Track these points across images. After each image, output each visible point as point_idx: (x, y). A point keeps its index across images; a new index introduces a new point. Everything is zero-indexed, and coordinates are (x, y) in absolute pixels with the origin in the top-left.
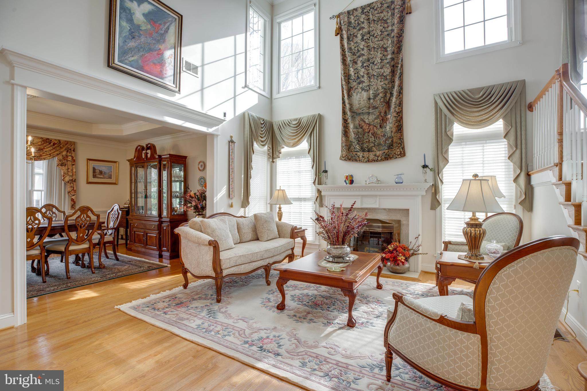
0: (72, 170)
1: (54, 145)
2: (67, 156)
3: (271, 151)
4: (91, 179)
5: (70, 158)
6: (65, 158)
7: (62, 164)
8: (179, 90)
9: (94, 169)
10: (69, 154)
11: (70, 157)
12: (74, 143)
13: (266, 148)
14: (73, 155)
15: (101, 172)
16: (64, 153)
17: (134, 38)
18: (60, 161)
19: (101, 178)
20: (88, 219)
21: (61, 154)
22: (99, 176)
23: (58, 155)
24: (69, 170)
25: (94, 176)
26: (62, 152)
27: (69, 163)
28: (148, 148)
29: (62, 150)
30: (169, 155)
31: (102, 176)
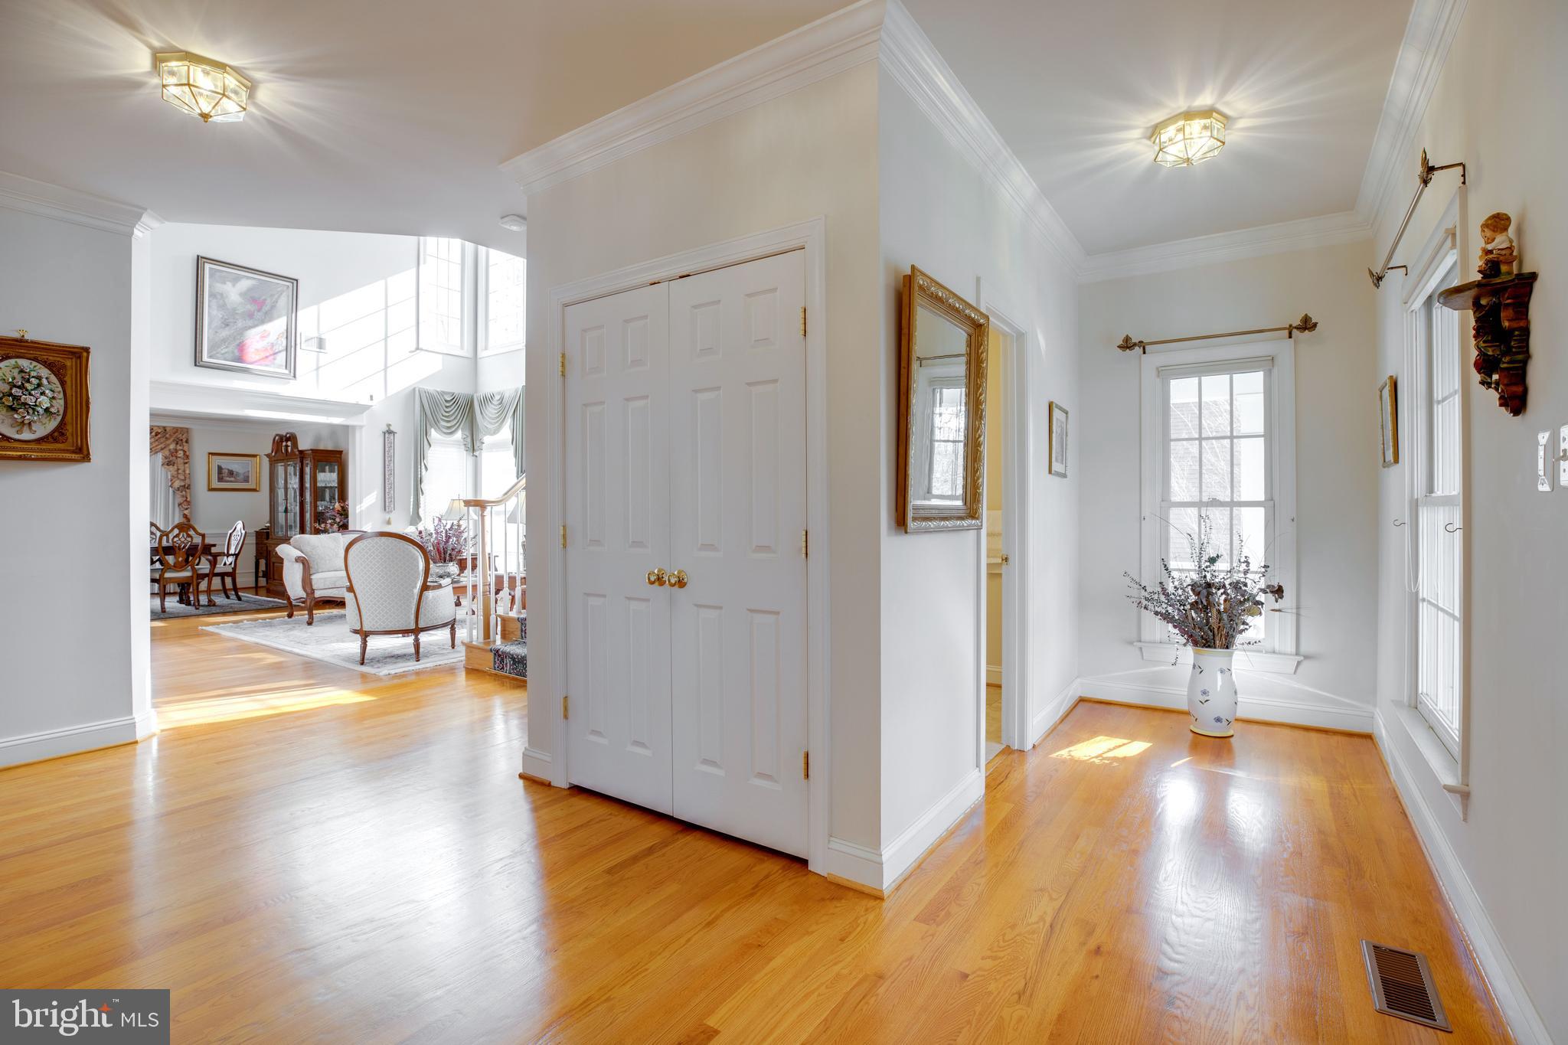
0: (184, 471)
1: (156, 435)
2: (176, 451)
3: (469, 440)
4: (216, 484)
5: (181, 454)
6: (174, 453)
7: (168, 463)
8: (295, 377)
9: (220, 469)
10: (179, 447)
11: (181, 452)
12: (187, 431)
13: (459, 435)
14: (186, 448)
15: (231, 473)
16: (172, 447)
17: (227, 325)
18: (166, 458)
19: (231, 482)
20: (189, 539)
21: (167, 449)
22: (228, 479)
23: (162, 449)
24: (180, 471)
25: (220, 479)
26: (169, 445)
27: (180, 461)
28: (288, 439)
29: (168, 442)
30: (311, 450)
31: (232, 479)
